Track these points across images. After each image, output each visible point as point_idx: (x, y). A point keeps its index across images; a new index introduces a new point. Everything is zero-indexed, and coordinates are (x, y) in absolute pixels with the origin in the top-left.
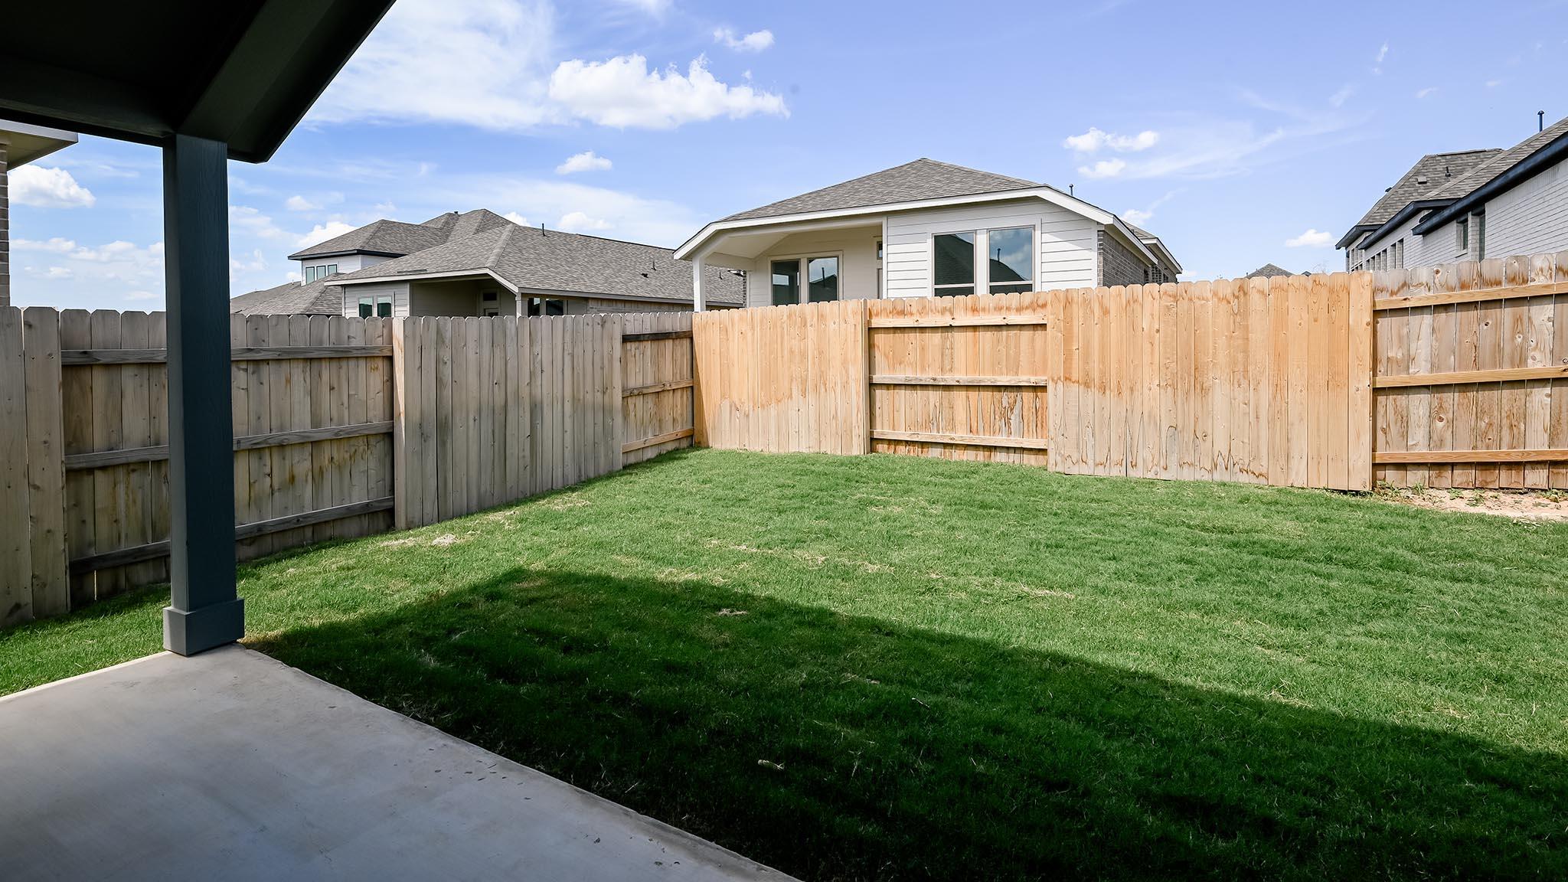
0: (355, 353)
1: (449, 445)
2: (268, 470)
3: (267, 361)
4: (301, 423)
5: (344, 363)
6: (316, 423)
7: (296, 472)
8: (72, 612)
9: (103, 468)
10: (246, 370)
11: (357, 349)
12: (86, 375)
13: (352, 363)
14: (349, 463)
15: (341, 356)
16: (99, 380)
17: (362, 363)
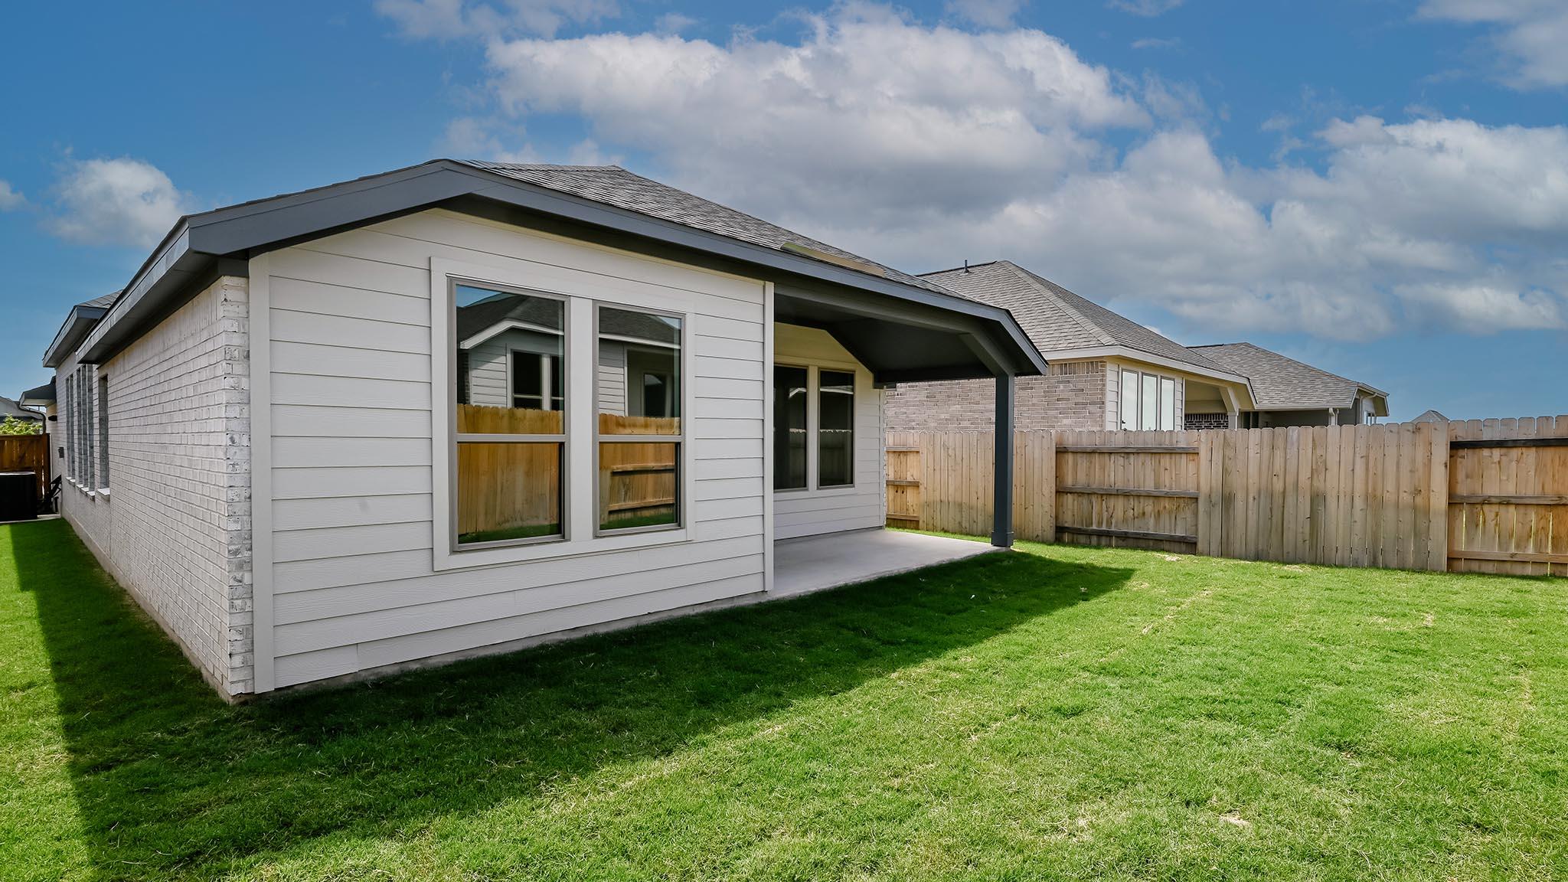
0: (1179, 451)
1: (1231, 512)
2: (1132, 506)
3: (1133, 453)
4: (1149, 486)
5: (1173, 456)
6: (1157, 486)
7: (1145, 511)
8: (1055, 542)
9: (1070, 493)
10: (1124, 457)
11: (1179, 448)
12: (1066, 455)
13: (1178, 456)
14: (1175, 512)
15: (1172, 452)
16: (1070, 458)
17: (1184, 456)
